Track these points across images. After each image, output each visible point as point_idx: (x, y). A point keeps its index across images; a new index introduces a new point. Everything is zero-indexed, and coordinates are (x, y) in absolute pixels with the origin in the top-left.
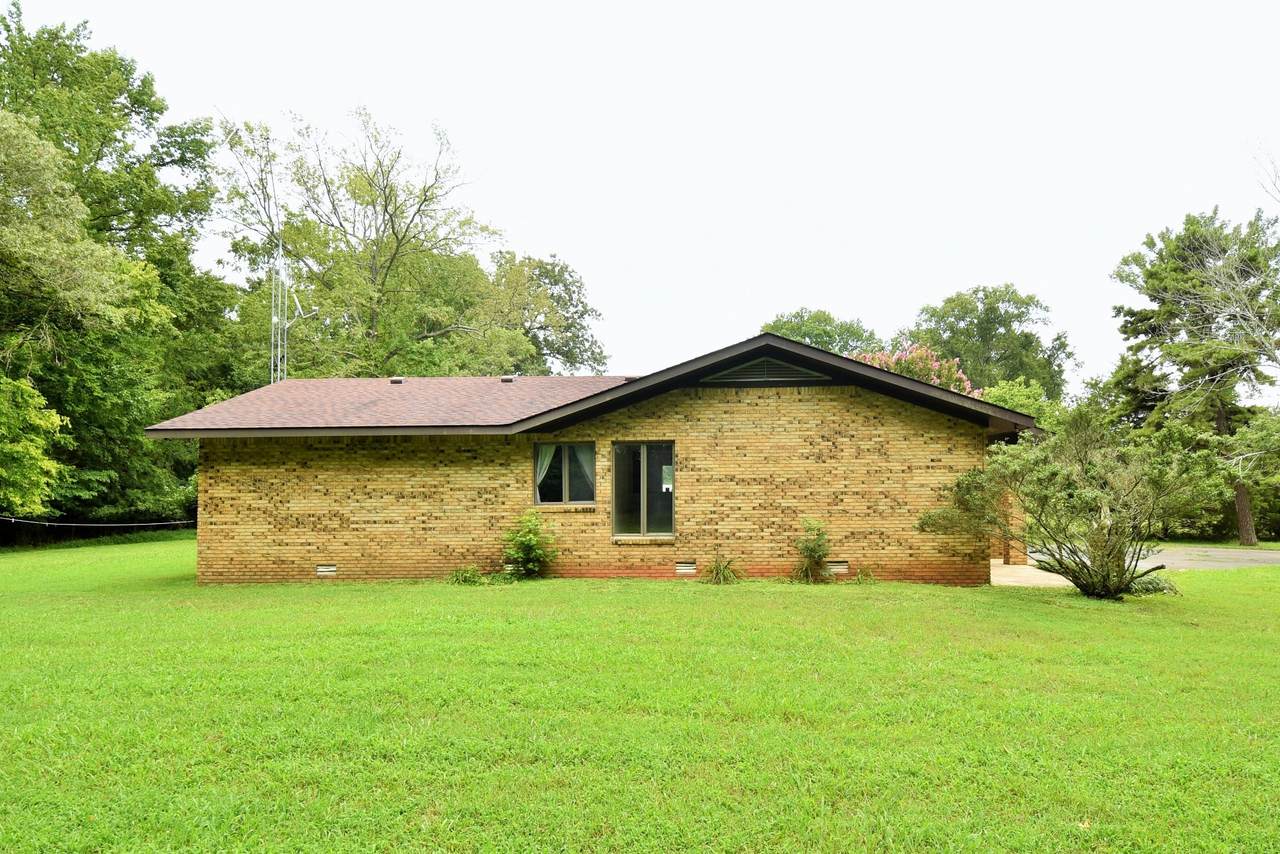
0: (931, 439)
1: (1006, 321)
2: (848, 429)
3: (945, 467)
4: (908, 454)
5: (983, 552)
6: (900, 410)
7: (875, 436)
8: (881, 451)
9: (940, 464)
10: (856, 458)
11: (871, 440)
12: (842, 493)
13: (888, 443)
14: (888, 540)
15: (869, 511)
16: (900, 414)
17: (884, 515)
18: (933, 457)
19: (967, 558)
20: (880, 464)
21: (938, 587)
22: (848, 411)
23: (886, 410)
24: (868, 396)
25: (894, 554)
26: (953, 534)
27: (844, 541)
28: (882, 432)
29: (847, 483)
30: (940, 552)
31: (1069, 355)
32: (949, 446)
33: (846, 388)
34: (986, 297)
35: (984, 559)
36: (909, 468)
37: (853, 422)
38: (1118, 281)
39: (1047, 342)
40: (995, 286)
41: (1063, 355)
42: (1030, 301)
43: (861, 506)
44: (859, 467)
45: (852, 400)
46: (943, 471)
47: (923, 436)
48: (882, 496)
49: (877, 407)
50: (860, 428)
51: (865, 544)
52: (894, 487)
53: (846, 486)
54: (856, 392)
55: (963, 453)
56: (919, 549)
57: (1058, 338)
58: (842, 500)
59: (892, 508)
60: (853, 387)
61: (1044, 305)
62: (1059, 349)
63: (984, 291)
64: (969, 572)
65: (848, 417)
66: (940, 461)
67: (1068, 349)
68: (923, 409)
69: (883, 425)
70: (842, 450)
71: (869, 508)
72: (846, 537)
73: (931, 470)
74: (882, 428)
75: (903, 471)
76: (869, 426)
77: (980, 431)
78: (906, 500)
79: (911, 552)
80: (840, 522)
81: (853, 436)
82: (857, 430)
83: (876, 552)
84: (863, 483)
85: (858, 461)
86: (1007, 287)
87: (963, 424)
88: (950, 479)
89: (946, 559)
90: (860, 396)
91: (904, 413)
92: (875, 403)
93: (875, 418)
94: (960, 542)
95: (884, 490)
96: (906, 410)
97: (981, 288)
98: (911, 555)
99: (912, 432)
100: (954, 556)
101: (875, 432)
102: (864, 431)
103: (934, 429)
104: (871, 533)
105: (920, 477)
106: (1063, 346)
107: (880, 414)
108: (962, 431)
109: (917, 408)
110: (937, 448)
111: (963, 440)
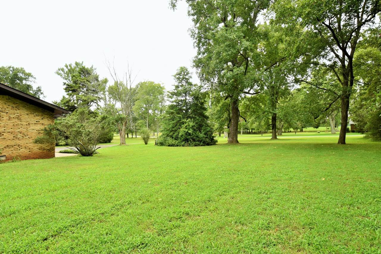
0: (36, 115)
1: (21, 79)
2: (5, 110)
3: (41, 124)
4: (29, 120)
5: (53, 148)
6: (25, 105)
7: (16, 113)
8: (19, 118)
9: (39, 123)
10: (9, 120)
11: (14, 114)
12: (3, 132)
13: (21, 116)
14: (22, 147)
15: (14, 138)
16: (25, 106)
17: (20, 139)
18: (37, 121)
19: (48, 150)
20: (18, 123)
21: (39, 160)
22: (5, 104)
23: (20, 105)
24: (13, 100)
25: (24, 151)
26: (44, 144)
27: (4, 148)
28: (18, 112)
29: (5, 129)
30: (39, 149)
31: (42, 93)
32: (42, 117)
33: (4, 96)
34: (14, 70)
35: (53, 150)
36: (29, 124)
37: (7, 108)
38: (57, 75)
39: (35, 88)
40: (17, 67)
41: (39, 93)
42: (29, 75)
43: (11, 137)
44: (10, 123)
45: (7, 100)
46: (40, 125)
47: (33, 114)
48: (18, 133)
49: (17, 103)
50: (11, 110)
51: (13, 149)
52: (23, 130)
53: (4, 130)
54: (9, 98)
55: (46, 120)
56: (32, 149)
57: (39, 88)
58: (3, 135)
59: (23, 137)
60: (8, 96)
61: (34, 77)
62: (38, 91)
63: (13, 68)
64: (49, 154)
65: (5, 106)
66: (39, 122)
67: (42, 92)
68: (33, 106)
69: (19, 110)
70: (3, 118)
71: (14, 137)
72: (5, 147)
73: (36, 125)
74: (19, 111)
75: (27, 125)
76: (14, 110)
77: (52, 114)
78: (27, 134)
79: (29, 150)
80: (2, 142)
81: (7, 113)
82: (9, 111)
83: (17, 151)
84: (12, 129)
85: (10, 121)
86: (22, 69)
87: (46, 111)
88: (42, 127)
89: (41, 151)
90: (10, 99)
91: (27, 106)
92: (16, 102)
93: (16, 107)
94: (45, 146)
95: (19, 131)
96: (27, 105)
97: (12, 67)
98: (30, 151)
99: (30, 113)
100: (44, 150)
101: (16, 112)
102: (12, 111)
103: (37, 112)
104: (15, 145)
105: (32, 127)
106: (40, 90)
107: (18, 106)
108: (46, 113)
109: (31, 105)
110: (38, 118)
111: (46, 116)
